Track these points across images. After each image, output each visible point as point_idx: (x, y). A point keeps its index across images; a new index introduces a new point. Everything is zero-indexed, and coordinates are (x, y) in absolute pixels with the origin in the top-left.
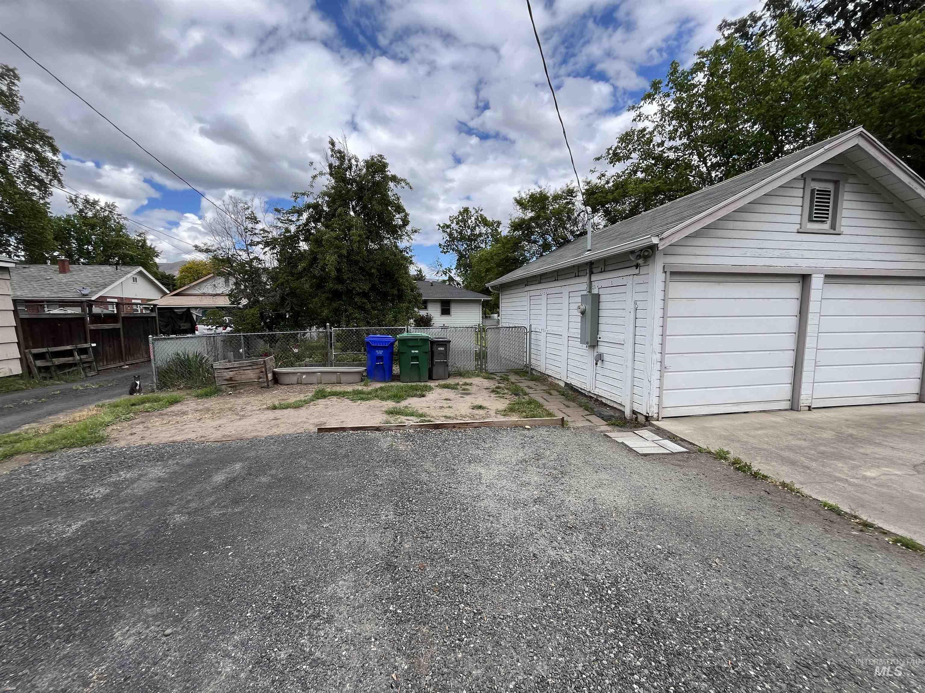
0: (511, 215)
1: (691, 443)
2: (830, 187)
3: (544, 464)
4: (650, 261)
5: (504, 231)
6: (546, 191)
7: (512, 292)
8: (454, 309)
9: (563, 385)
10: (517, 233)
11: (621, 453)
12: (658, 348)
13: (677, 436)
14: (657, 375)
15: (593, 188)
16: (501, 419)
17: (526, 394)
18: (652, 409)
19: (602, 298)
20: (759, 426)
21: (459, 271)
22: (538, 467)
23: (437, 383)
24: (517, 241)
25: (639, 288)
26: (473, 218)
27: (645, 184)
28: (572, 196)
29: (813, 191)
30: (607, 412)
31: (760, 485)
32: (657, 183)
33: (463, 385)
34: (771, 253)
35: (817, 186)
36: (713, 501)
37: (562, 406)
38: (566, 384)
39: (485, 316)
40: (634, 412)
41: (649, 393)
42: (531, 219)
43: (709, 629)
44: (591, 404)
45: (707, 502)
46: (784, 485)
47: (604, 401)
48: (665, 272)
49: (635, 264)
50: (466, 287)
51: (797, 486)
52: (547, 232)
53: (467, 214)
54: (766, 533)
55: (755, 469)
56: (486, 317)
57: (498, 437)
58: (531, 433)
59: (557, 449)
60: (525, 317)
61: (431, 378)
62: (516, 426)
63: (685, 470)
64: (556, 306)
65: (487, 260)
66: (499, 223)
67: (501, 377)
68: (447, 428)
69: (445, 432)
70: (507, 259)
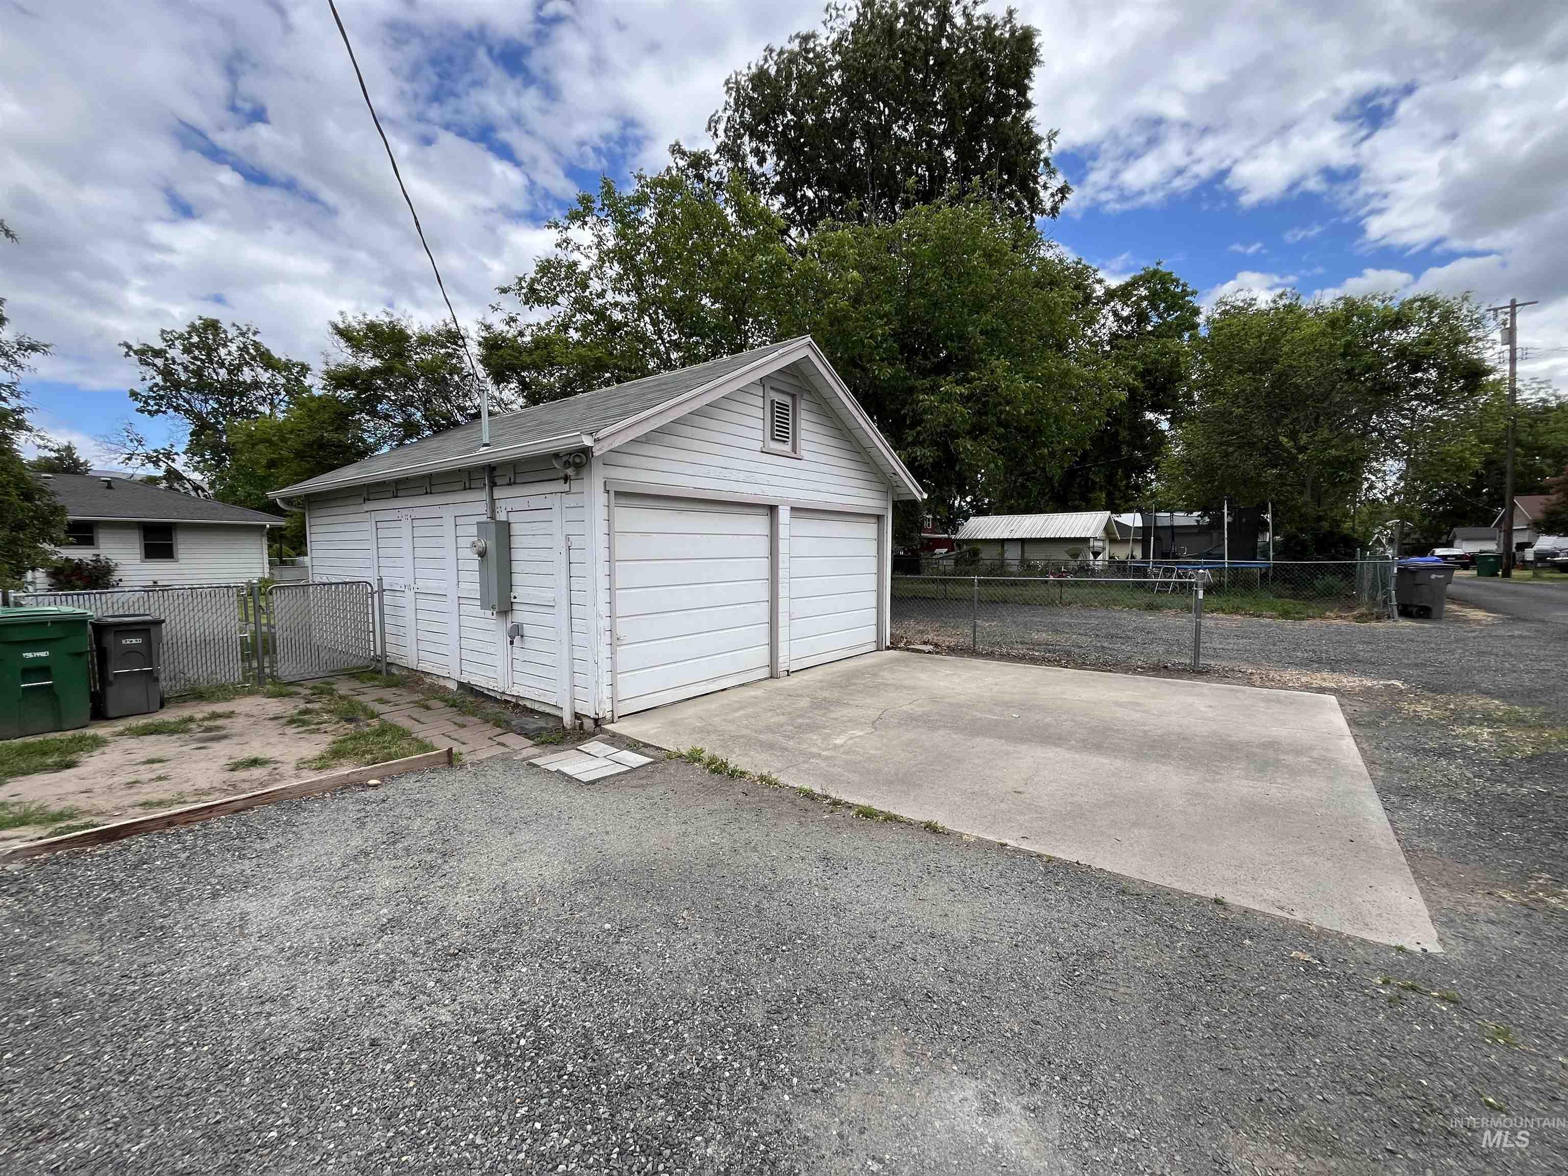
0: (327, 356)
1: (658, 748)
2: (788, 400)
3: (407, 849)
4: (584, 473)
5: (316, 384)
6: (404, 323)
7: (335, 511)
8: (183, 545)
9: (453, 686)
10: (345, 394)
11: (555, 790)
12: (604, 609)
13: (639, 742)
14: (605, 651)
15: (496, 337)
16: (310, 777)
17: (373, 715)
18: (603, 706)
19: (516, 529)
20: (738, 705)
21: (196, 459)
22: (396, 857)
23: (120, 726)
24: (344, 409)
25: (573, 514)
26: (233, 347)
27: (582, 351)
28: (456, 344)
29: (772, 401)
30: (534, 723)
31: (739, 786)
32: (599, 353)
33: (204, 719)
34: (734, 475)
35: (779, 398)
36: (684, 826)
37: (452, 728)
38: (461, 685)
39: (278, 560)
40: (577, 716)
41: (597, 682)
42: (374, 371)
43: (671, 1023)
44: (508, 714)
45: (675, 829)
46: (762, 778)
47: (529, 705)
48: (608, 492)
49: (562, 475)
50: (221, 497)
51: (774, 776)
52: (410, 402)
53: (216, 335)
54: (741, 851)
55: (732, 766)
56: (283, 563)
57: (298, 819)
58: (381, 793)
59: (436, 813)
60: (368, 563)
61: (99, 714)
62: (345, 786)
63: (649, 791)
64: (433, 542)
65: (269, 441)
66: (305, 369)
67: (315, 688)
68: (148, 832)
69: (141, 842)
70: (321, 444)
